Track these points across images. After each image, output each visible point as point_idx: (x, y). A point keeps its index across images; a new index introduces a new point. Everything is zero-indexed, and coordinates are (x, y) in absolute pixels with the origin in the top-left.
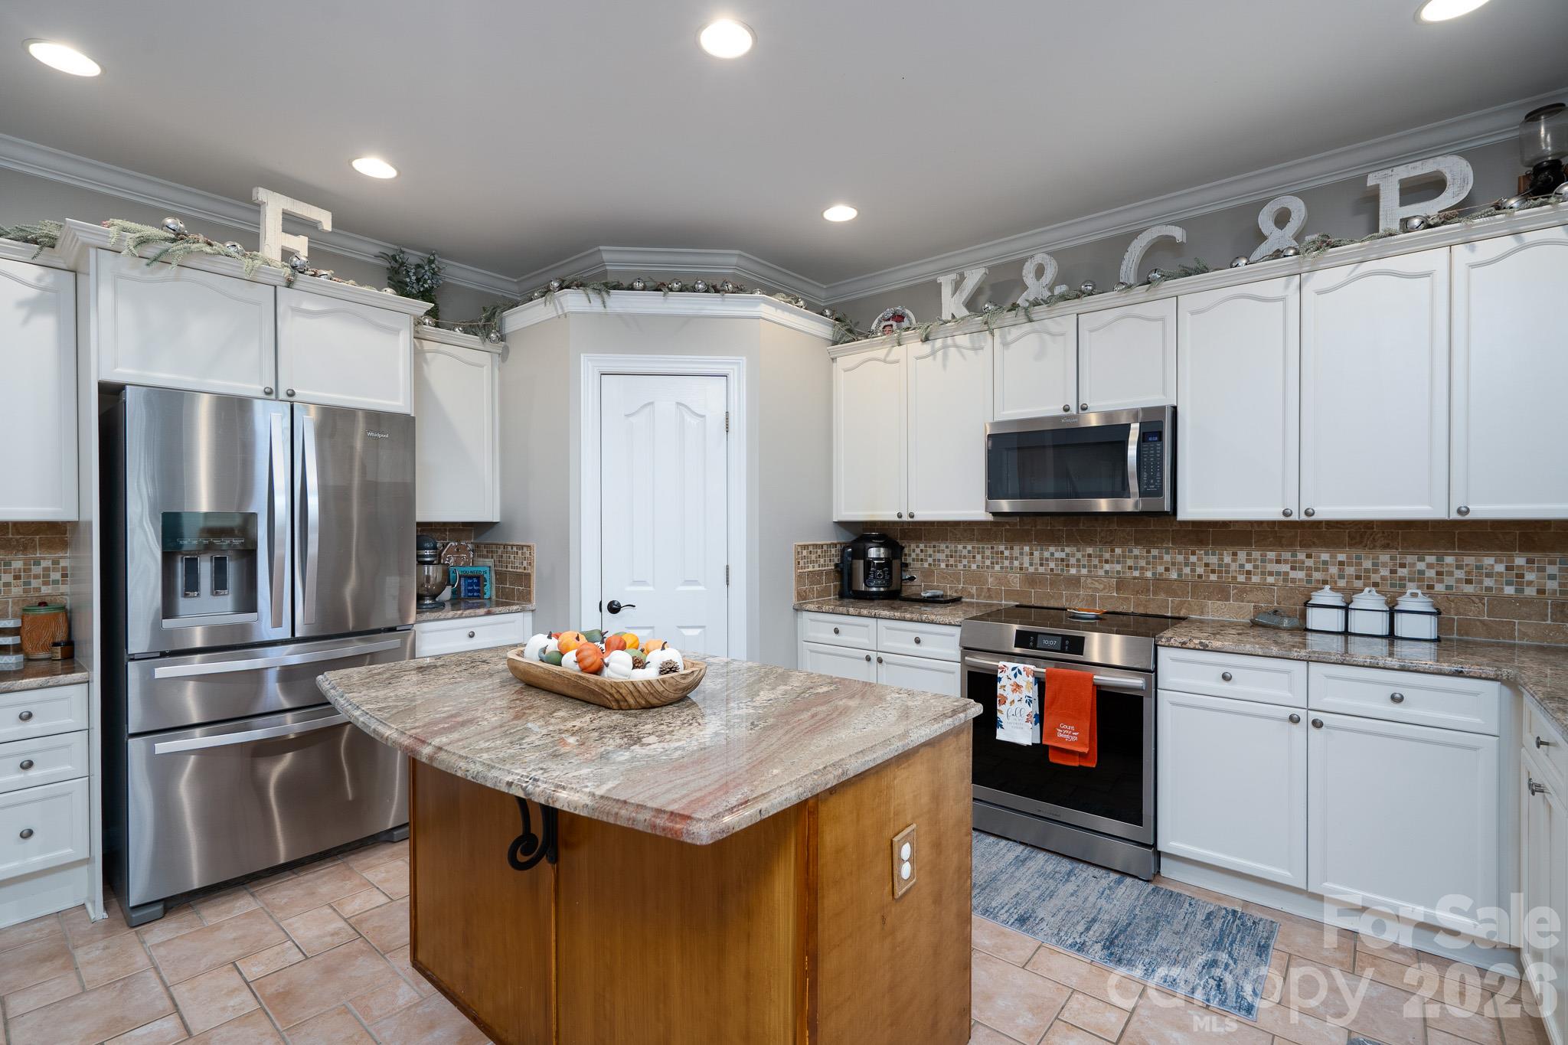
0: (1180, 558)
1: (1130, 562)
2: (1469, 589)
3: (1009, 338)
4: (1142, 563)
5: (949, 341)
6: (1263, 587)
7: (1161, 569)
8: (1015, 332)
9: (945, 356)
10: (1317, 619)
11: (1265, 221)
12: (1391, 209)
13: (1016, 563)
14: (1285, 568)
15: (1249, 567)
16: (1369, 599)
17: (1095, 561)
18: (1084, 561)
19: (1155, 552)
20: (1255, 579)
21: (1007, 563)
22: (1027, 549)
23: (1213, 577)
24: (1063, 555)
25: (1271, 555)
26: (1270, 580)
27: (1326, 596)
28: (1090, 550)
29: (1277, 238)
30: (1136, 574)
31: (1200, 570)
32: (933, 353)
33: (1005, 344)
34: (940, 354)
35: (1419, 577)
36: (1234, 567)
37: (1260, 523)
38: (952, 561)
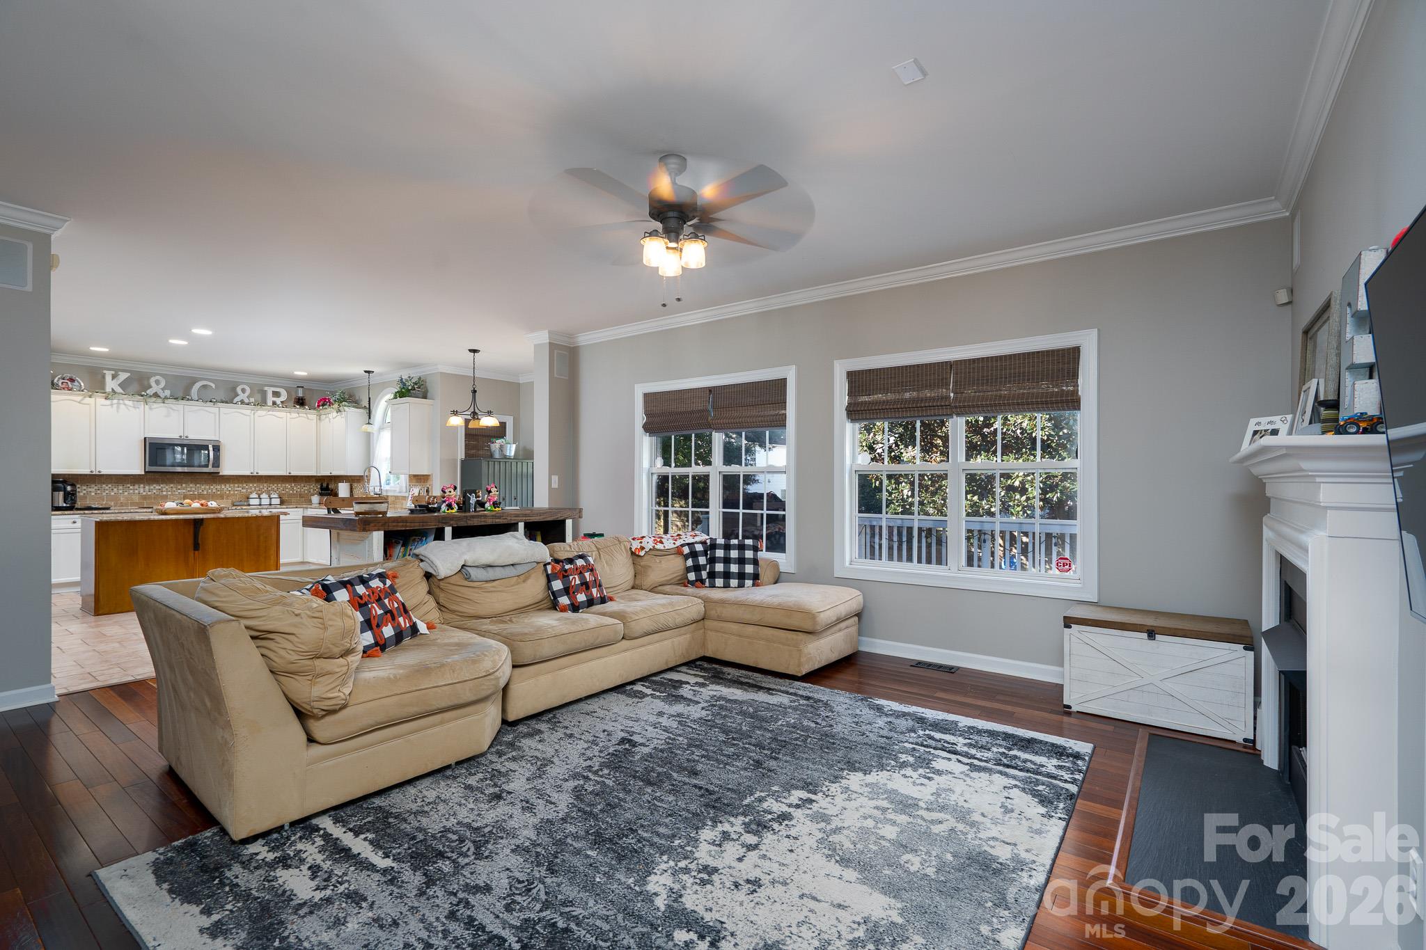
0: (208, 487)
1: (189, 489)
2: (283, 492)
3: (153, 407)
4: (193, 489)
5: (121, 402)
6: (234, 495)
7: (201, 491)
8: (155, 405)
9: (118, 408)
10: (252, 502)
11: (239, 390)
12: (270, 399)
13: (136, 491)
14: (240, 489)
15: (230, 489)
16: (264, 496)
17: (175, 489)
18: (170, 489)
19: (198, 485)
20: (232, 492)
21: (131, 491)
22: (142, 485)
23: (219, 493)
24: (160, 488)
25: (236, 485)
26: (236, 492)
27: (254, 495)
28: (172, 485)
29: (242, 396)
30: (191, 493)
31: (214, 491)
32: (112, 405)
33: (150, 409)
34: (115, 406)
35: (273, 490)
36: (225, 489)
37: (233, 476)
38: (99, 492)
